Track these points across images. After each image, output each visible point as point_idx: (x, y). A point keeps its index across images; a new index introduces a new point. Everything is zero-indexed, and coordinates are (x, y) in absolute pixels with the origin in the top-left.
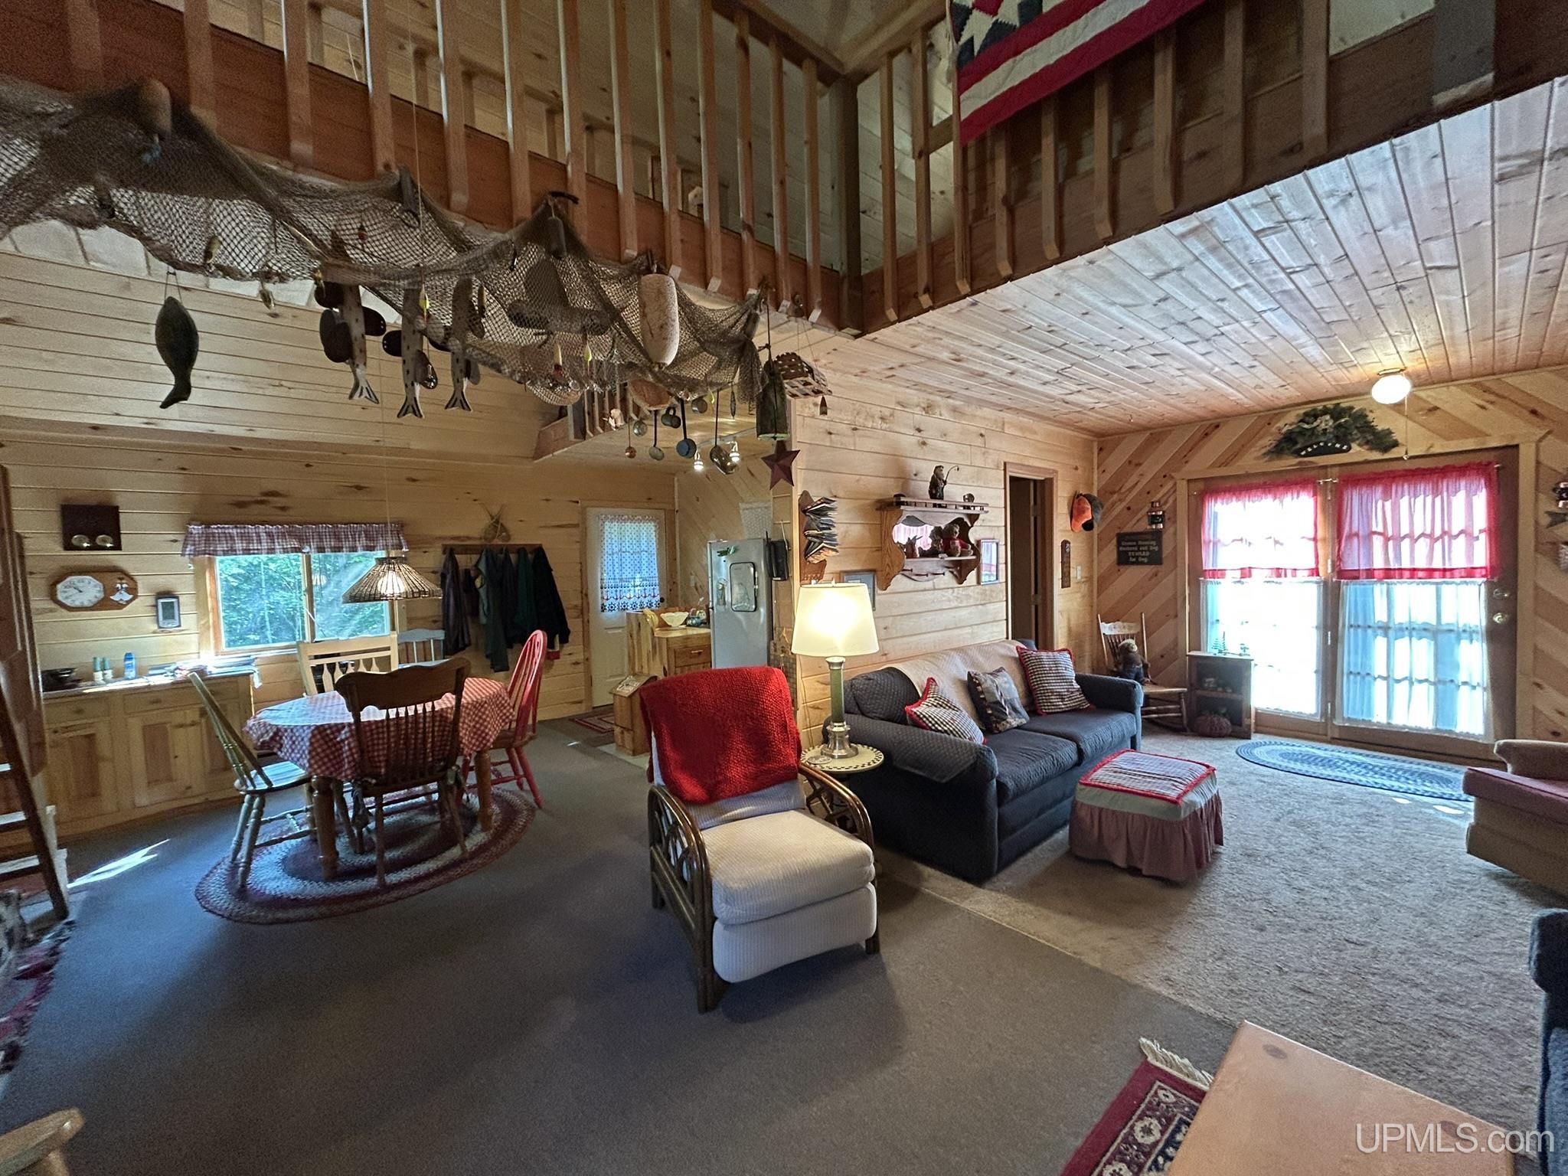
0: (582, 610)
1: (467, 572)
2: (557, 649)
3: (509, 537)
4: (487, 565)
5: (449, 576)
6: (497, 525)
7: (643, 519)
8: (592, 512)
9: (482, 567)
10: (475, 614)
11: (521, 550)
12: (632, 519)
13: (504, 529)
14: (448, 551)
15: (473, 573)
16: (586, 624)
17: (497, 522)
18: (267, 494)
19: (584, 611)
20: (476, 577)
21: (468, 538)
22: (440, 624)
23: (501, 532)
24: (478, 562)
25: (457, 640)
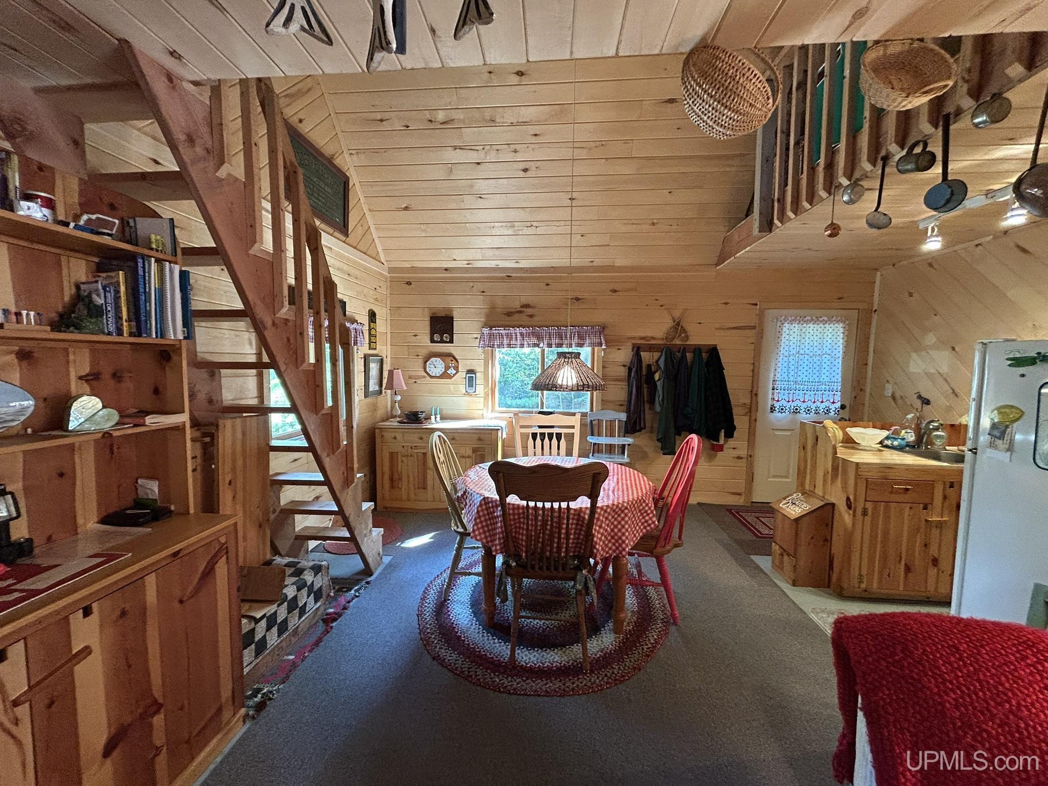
0: (750, 409)
1: (649, 366)
2: (722, 442)
3: (687, 338)
4: (666, 360)
5: (634, 370)
6: (678, 327)
7: (830, 320)
8: (771, 313)
9: (662, 363)
10: (652, 402)
11: (697, 350)
12: (816, 320)
13: (684, 330)
14: (635, 349)
15: (653, 369)
16: (753, 422)
17: (678, 324)
18: (523, 306)
19: (752, 409)
20: (655, 372)
21: (653, 338)
22: (624, 408)
23: (681, 333)
24: (659, 359)
25: (635, 422)
